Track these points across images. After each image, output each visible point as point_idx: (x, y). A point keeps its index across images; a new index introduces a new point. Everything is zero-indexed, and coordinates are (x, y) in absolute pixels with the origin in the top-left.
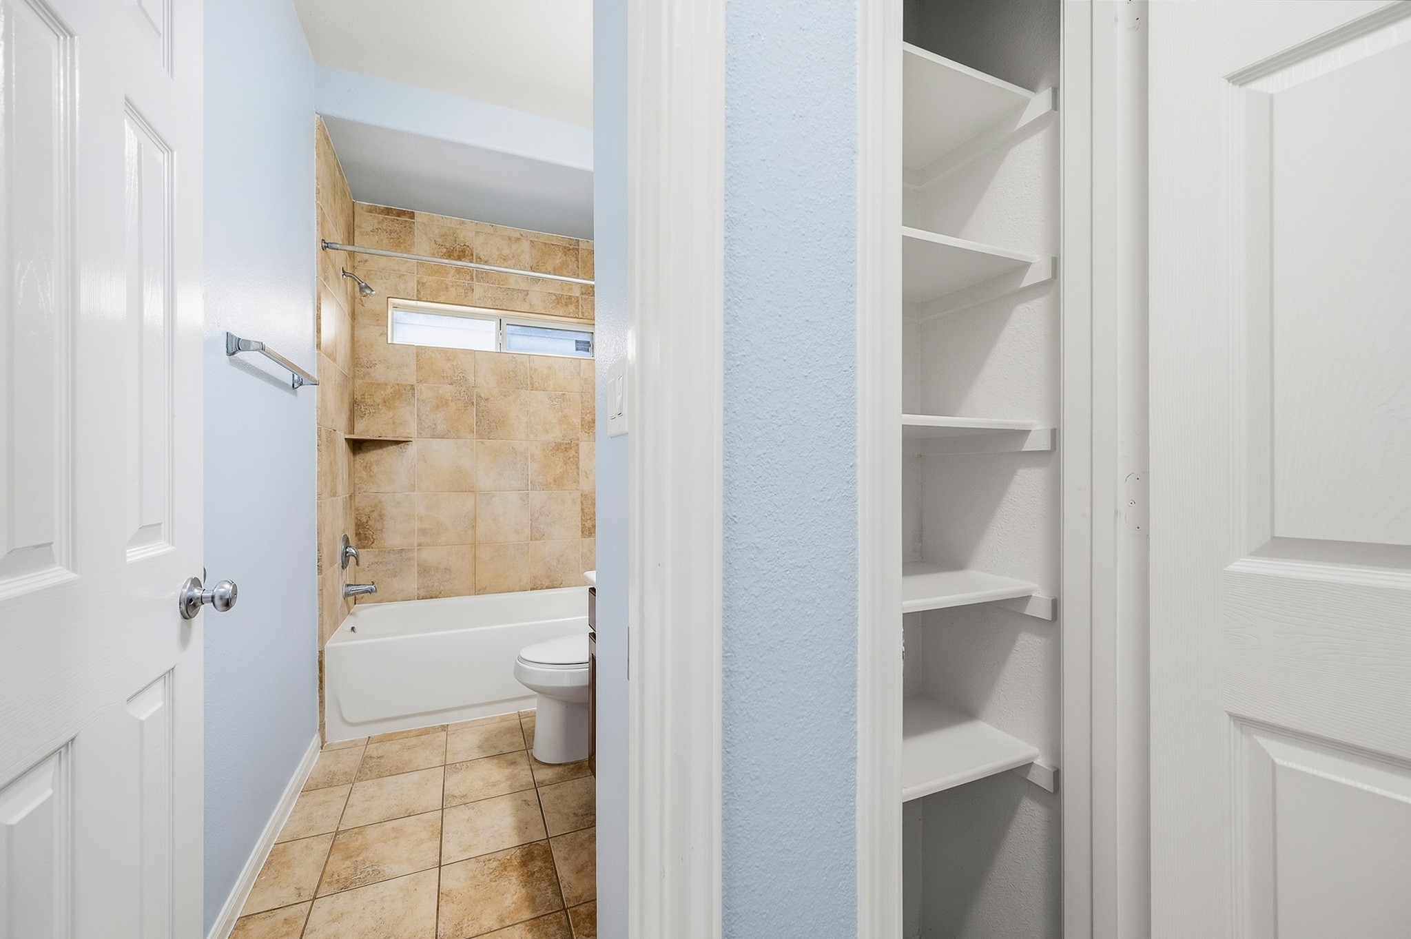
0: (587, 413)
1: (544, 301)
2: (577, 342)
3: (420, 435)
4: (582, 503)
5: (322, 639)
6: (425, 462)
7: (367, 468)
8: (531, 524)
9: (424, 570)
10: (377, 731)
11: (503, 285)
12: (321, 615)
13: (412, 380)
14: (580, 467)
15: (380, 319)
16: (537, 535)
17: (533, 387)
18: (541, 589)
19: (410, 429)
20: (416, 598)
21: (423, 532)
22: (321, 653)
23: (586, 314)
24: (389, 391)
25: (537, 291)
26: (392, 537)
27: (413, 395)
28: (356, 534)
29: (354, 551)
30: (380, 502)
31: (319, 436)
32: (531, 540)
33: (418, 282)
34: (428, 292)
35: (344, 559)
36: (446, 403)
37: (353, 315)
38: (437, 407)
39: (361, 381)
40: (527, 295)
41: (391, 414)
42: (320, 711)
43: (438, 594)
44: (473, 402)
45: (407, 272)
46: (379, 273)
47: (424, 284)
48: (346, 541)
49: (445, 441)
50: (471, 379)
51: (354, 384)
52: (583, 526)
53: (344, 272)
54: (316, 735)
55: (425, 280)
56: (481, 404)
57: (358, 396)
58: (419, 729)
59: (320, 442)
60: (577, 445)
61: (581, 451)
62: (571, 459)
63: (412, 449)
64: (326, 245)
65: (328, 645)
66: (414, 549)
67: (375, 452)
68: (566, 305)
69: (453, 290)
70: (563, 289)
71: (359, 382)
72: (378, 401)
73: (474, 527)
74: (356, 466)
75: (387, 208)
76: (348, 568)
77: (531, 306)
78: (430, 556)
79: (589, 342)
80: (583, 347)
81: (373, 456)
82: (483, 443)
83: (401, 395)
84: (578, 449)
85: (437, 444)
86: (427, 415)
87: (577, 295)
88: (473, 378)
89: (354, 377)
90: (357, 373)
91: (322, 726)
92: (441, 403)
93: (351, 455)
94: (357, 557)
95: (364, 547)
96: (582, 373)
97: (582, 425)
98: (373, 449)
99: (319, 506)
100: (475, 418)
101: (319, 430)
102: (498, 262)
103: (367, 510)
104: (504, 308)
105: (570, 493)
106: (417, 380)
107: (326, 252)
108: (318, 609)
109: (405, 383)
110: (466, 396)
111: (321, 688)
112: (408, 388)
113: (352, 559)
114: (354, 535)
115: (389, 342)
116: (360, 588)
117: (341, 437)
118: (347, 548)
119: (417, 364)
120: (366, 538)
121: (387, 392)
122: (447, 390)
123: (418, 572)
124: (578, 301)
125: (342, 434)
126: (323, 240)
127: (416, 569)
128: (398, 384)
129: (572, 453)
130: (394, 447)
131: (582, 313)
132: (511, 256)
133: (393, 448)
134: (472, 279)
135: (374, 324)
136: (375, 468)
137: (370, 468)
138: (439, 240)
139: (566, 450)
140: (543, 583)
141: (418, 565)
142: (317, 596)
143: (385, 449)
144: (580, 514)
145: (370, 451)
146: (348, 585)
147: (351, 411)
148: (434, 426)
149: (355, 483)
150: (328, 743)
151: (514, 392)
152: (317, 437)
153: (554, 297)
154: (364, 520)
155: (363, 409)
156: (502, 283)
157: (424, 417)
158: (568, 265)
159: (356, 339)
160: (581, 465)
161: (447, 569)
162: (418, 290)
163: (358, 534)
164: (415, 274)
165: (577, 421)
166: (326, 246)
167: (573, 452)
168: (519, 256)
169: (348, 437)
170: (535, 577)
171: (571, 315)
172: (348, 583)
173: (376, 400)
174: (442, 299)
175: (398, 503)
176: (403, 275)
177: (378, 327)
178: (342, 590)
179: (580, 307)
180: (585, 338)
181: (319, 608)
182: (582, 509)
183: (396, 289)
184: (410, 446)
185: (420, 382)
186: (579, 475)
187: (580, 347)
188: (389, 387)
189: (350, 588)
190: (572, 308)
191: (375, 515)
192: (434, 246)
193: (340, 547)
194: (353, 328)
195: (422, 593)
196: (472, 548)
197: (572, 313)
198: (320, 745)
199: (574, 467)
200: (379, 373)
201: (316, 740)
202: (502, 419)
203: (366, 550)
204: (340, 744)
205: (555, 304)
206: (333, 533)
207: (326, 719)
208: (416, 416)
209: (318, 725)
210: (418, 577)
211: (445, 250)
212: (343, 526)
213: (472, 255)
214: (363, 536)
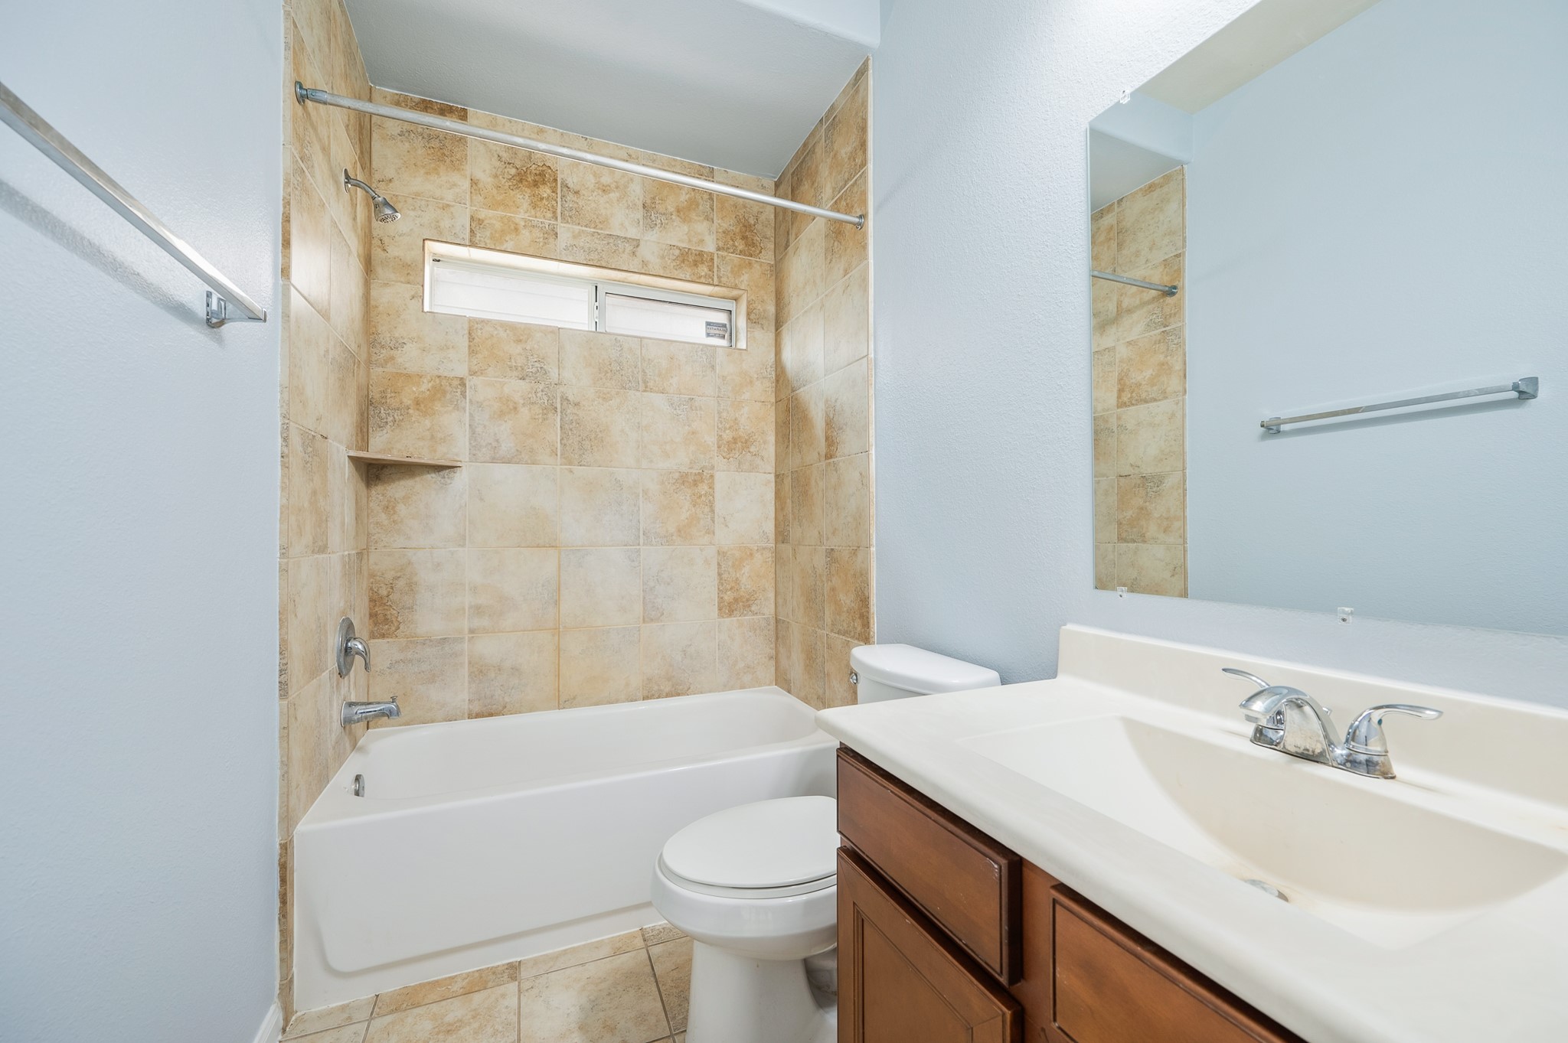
0: (725, 429)
1: (663, 257)
2: (708, 324)
3: (474, 458)
4: (719, 564)
5: (288, 820)
6: (482, 499)
7: (389, 508)
8: (644, 598)
9: (479, 671)
10: (391, 984)
11: (602, 229)
12: (285, 776)
13: (461, 370)
14: (717, 510)
15: (412, 271)
16: (652, 614)
17: (646, 387)
18: (659, 697)
19: (458, 449)
20: (466, 715)
21: (478, 610)
22: (286, 848)
23: (724, 280)
24: (425, 386)
25: (654, 242)
26: (428, 621)
27: (464, 394)
28: (371, 616)
29: (360, 647)
30: (410, 563)
31: (285, 439)
32: (644, 621)
33: (472, 218)
34: (488, 234)
35: (342, 660)
36: (515, 408)
37: (368, 265)
38: (502, 414)
39: (380, 370)
40: (637, 246)
41: (427, 423)
42: (282, 960)
43: (501, 708)
44: (556, 408)
45: (455, 201)
46: (410, 201)
47: (480, 222)
48: (348, 629)
49: (513, 467)
50: (554, 374)
51: (368, 375)
52: (721, 599)
53: (347, 176)
54: (273, 1008)
55: (482, 216)
56: (569, 411)
57: (375, 394)
58: (468, 975)
59: (286, 450)
60: (712, 476)
61: (718, 486)
62: (703, 498)
63: (460, 480)
64: (304, 92)
65: (303, 827)
66: (463, 638)
67: (402, 483)
68: (695, 265)
69: (525, 233)
70: (690, 241)
71: (376, 371)
72: (407, 402)
73: (557, 603)
74: (371, 504)
75: (424, 101)
76: (352, 673)
77: (644, 263)
78: (488, 648)
79: (724, 326)
80: (717, 332)
81: (397, 488)
82: (571, 471)
83: (444, 393)
84: (713, 483)
85: (500, 471)
86: (485, 427)
87: (711, 251)
88: (556, 371)
89: (369, 362)
90: (374, 357)
91: (287, 986)
92: (507, 408)
93: (362, 486)
94: (365, 654)
95: (383, 636)
96: (718, 368)
97: (719, 447)
98: (399, 479)
99: (284, 571)
100: (559, 431)
101: (286, 428)
102: (595, 193)
103: (389, 575)
104: (604, 264)
105: (701, 550)
106: (470, 371)
107: (305, 108)
108: (278, 764)
109: (452, 375)
110: (546, 399)
111: (285, 914)
112: (456, 383)
113: (359, 661)
114: (368, 616)
115: (426, 309)
116: (371, 708)
117: (340, 452)
118: (348, 641)
119: (469, 346)
120: (386, 621)
121: (422, 389)
122: (516, 388)
123: (470, 675)
124: (712, 259)
125: (343, 448)
126: (297, 82)
127: (466, 669)
128: (439, 377)
129: (703, 488)
130: (433, 475)
131: (719, 277)
132: (613, 186)
133: (431, 477)
134: (556, 219)
135: (402, 279)
136: (402, 509)
137: (393, 507)
138: (505, 156)
139: (695, 483)
140: (662, 688)
141: (470, 663)
142: (277, 740)
143: (418, 479)
144: (716, 582)
145: (393, 481)
146: (351, 704)
147: (362, 414)
148: (495, 444)
149: (368, 534)
150: (299, 1014)
151: (617, 393)
152: (280, 440)
153: (677, 252)
154: (383, 592)
155: (383, 415)
156: (600, 226)
157: (479, 430)
158: (698, 205)
159: (373, 303)
160: (718, 506)
161: (516, 670)
162: (472, 231)
163: (373, 615)
164: (468, 206)
165: (711, 440)
166: (303, 95)
167: (706, 488)
168: (626, 187)
169: (353, 453)
170: (649, 680)
171: (703, 280)
172: (353, 699)
173: (405, 400)
174: (509, 246)
175: (438, 564)
176: (448, 205)
177: (409, 285)
178: (336, 713)
179: (715, 269)
180: (721, 318)
181: (282, 762)
182: (720, 574)
183: (437, 227)
184: (457, 474)
185: (473, 373)
186: (714, 522)
187: (712, 332)
188: (425, 381)
189: (355, 709)
190: (703, 270)
191: (401, 583)
192: (498, 164)
193: (334, 641)
194: (367, 284)
195: (476, 708)
196: (553, 635)
197: (705, 277)
198: (281, 1023)
199: (707, 509)
200: (409, 358)
201: (273, 1016)
202: (600, 435)
203: (386, 640)
204: (320, 1016)
205: (678, 262)
206: (319, 618)
207: (295, 969)
208: (467, 425)
209: (278, 986)
210: (469, 683)
211: (513, 171)
212: (342, 604)
213: (555, 180)
214: (381, 618)
